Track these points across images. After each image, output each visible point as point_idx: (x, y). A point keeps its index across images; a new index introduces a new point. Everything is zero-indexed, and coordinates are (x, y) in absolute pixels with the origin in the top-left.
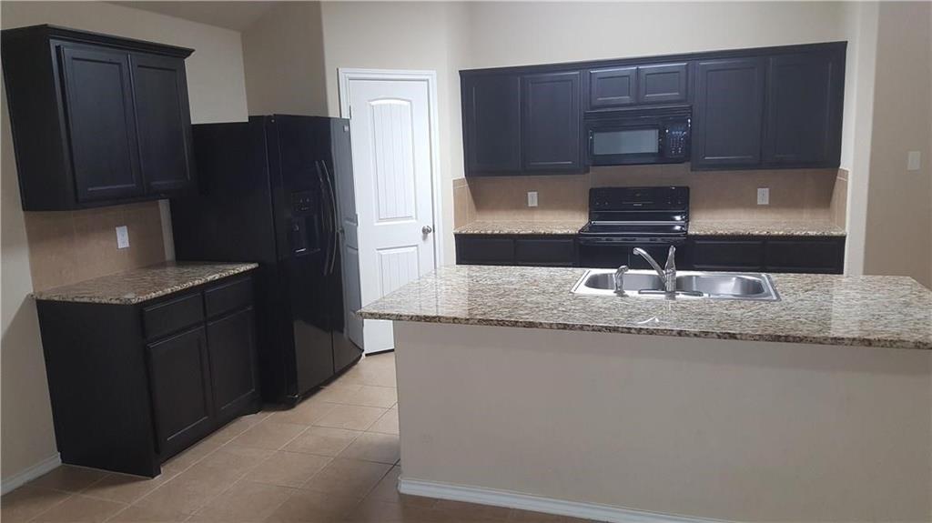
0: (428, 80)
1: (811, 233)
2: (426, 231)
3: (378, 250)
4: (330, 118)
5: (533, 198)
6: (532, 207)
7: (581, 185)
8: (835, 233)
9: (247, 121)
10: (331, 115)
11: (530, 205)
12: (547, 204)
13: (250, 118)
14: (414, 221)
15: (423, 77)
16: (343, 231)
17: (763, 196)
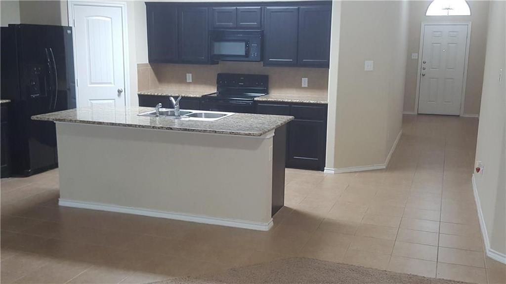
0: (121, 7)
1: (312, 102)
2: (120, 92)
3: (90, 100)
4: (62, 26)
5: (189, 77)
6: (189, 82)
7: (214, 71)
8: (323, 102)
9: (7, 26)
10: (63, 25)
11: (188, 81)
12: (197, 81)
13: (9, 25)
14: (113, 85)
15: (119, 5)
16: (69, 89)
17: (305, 82)
